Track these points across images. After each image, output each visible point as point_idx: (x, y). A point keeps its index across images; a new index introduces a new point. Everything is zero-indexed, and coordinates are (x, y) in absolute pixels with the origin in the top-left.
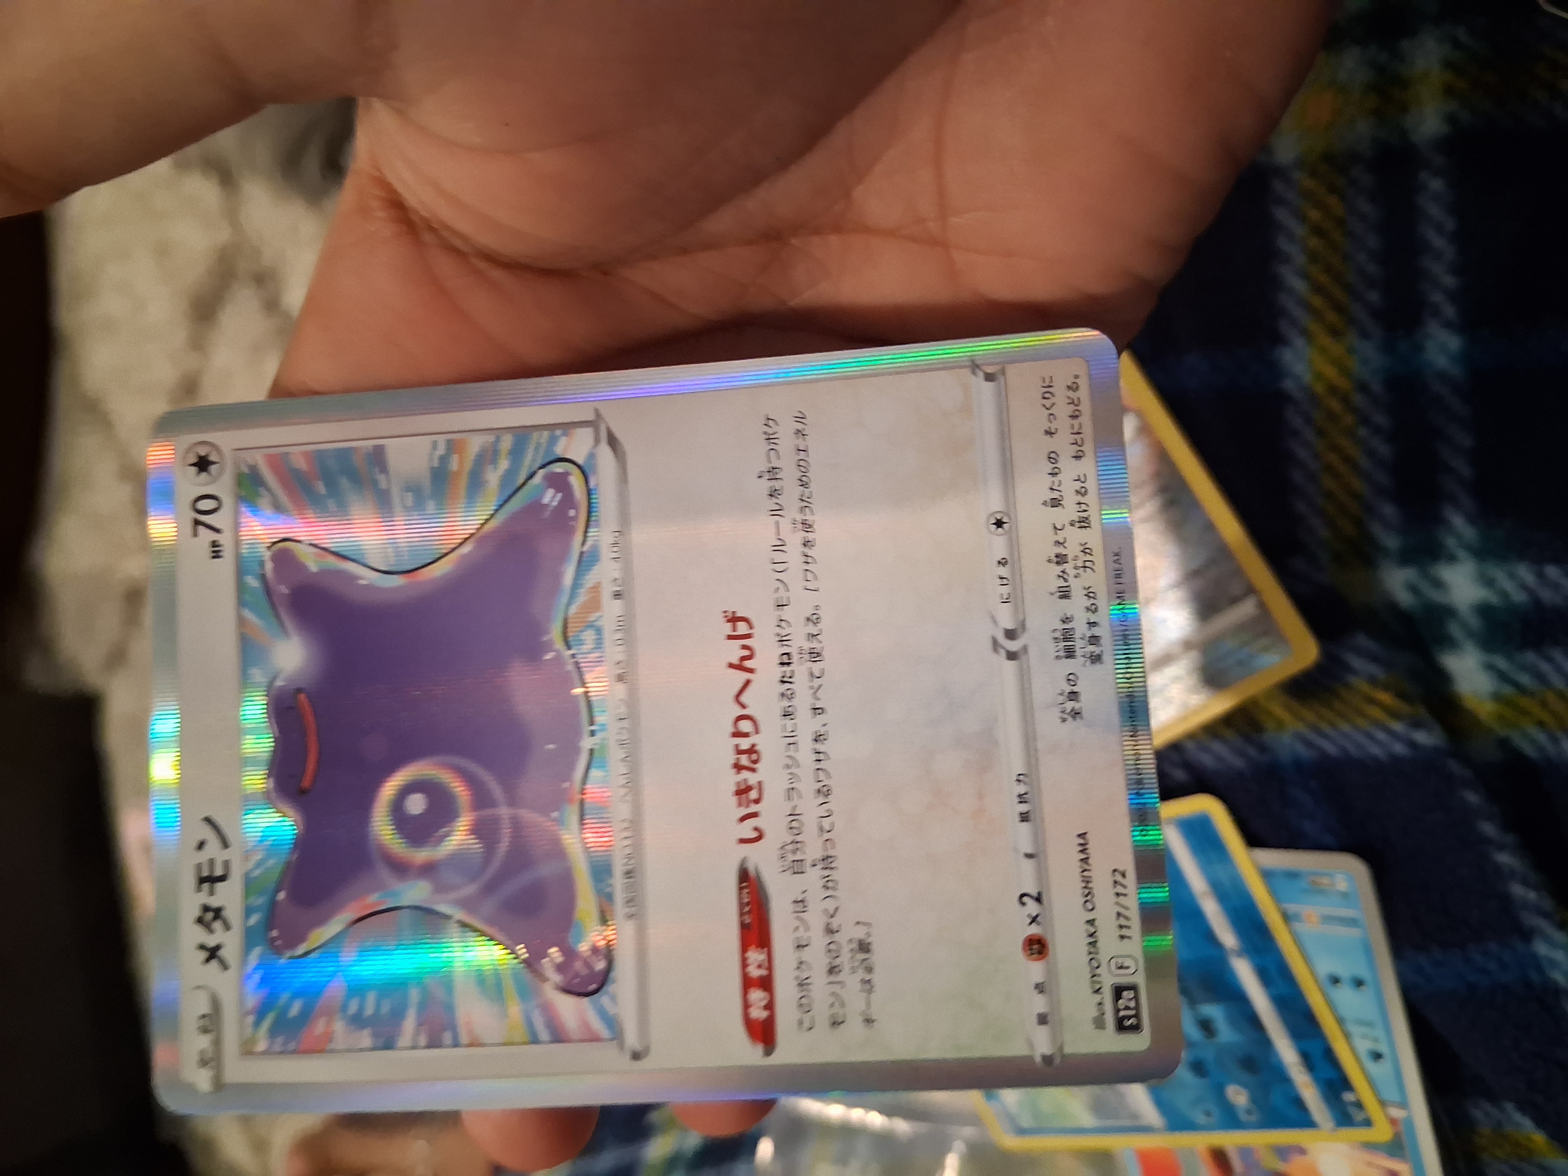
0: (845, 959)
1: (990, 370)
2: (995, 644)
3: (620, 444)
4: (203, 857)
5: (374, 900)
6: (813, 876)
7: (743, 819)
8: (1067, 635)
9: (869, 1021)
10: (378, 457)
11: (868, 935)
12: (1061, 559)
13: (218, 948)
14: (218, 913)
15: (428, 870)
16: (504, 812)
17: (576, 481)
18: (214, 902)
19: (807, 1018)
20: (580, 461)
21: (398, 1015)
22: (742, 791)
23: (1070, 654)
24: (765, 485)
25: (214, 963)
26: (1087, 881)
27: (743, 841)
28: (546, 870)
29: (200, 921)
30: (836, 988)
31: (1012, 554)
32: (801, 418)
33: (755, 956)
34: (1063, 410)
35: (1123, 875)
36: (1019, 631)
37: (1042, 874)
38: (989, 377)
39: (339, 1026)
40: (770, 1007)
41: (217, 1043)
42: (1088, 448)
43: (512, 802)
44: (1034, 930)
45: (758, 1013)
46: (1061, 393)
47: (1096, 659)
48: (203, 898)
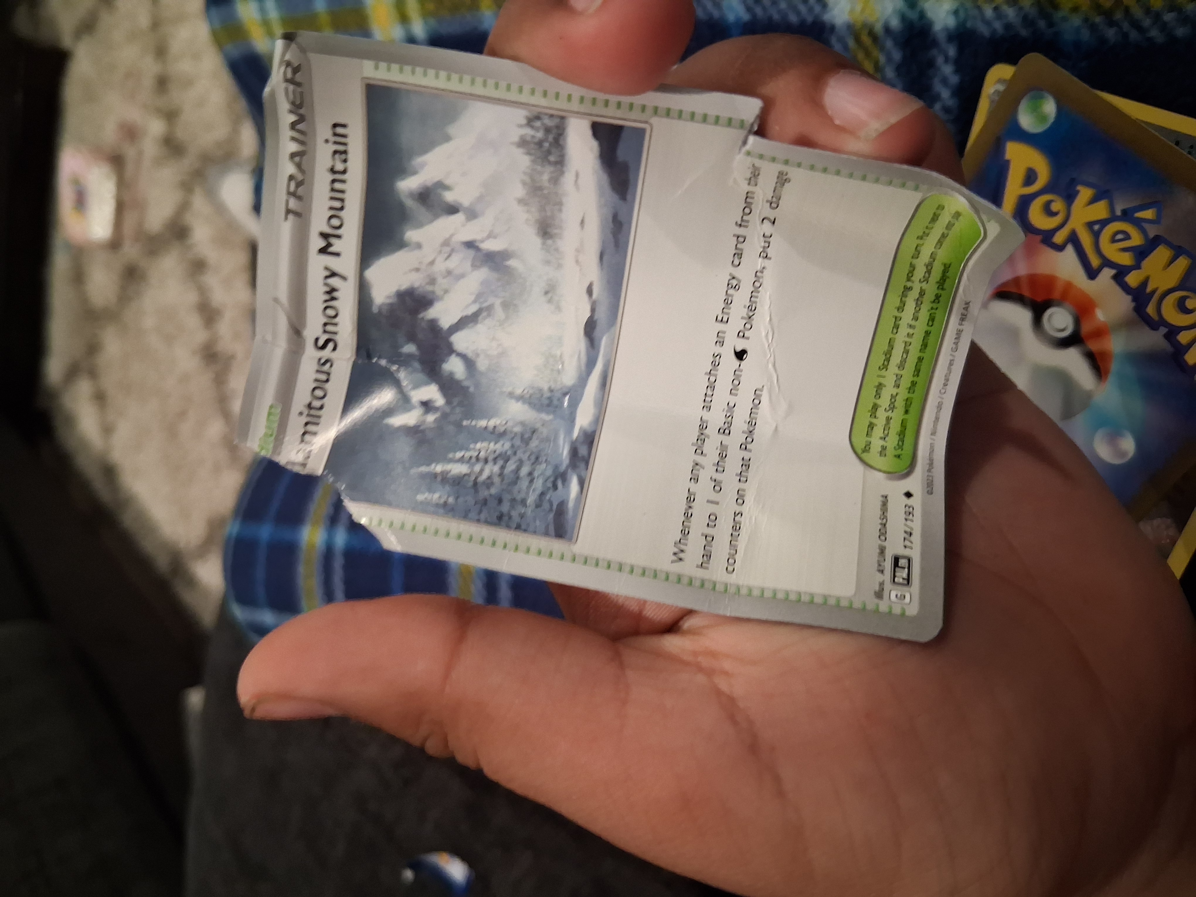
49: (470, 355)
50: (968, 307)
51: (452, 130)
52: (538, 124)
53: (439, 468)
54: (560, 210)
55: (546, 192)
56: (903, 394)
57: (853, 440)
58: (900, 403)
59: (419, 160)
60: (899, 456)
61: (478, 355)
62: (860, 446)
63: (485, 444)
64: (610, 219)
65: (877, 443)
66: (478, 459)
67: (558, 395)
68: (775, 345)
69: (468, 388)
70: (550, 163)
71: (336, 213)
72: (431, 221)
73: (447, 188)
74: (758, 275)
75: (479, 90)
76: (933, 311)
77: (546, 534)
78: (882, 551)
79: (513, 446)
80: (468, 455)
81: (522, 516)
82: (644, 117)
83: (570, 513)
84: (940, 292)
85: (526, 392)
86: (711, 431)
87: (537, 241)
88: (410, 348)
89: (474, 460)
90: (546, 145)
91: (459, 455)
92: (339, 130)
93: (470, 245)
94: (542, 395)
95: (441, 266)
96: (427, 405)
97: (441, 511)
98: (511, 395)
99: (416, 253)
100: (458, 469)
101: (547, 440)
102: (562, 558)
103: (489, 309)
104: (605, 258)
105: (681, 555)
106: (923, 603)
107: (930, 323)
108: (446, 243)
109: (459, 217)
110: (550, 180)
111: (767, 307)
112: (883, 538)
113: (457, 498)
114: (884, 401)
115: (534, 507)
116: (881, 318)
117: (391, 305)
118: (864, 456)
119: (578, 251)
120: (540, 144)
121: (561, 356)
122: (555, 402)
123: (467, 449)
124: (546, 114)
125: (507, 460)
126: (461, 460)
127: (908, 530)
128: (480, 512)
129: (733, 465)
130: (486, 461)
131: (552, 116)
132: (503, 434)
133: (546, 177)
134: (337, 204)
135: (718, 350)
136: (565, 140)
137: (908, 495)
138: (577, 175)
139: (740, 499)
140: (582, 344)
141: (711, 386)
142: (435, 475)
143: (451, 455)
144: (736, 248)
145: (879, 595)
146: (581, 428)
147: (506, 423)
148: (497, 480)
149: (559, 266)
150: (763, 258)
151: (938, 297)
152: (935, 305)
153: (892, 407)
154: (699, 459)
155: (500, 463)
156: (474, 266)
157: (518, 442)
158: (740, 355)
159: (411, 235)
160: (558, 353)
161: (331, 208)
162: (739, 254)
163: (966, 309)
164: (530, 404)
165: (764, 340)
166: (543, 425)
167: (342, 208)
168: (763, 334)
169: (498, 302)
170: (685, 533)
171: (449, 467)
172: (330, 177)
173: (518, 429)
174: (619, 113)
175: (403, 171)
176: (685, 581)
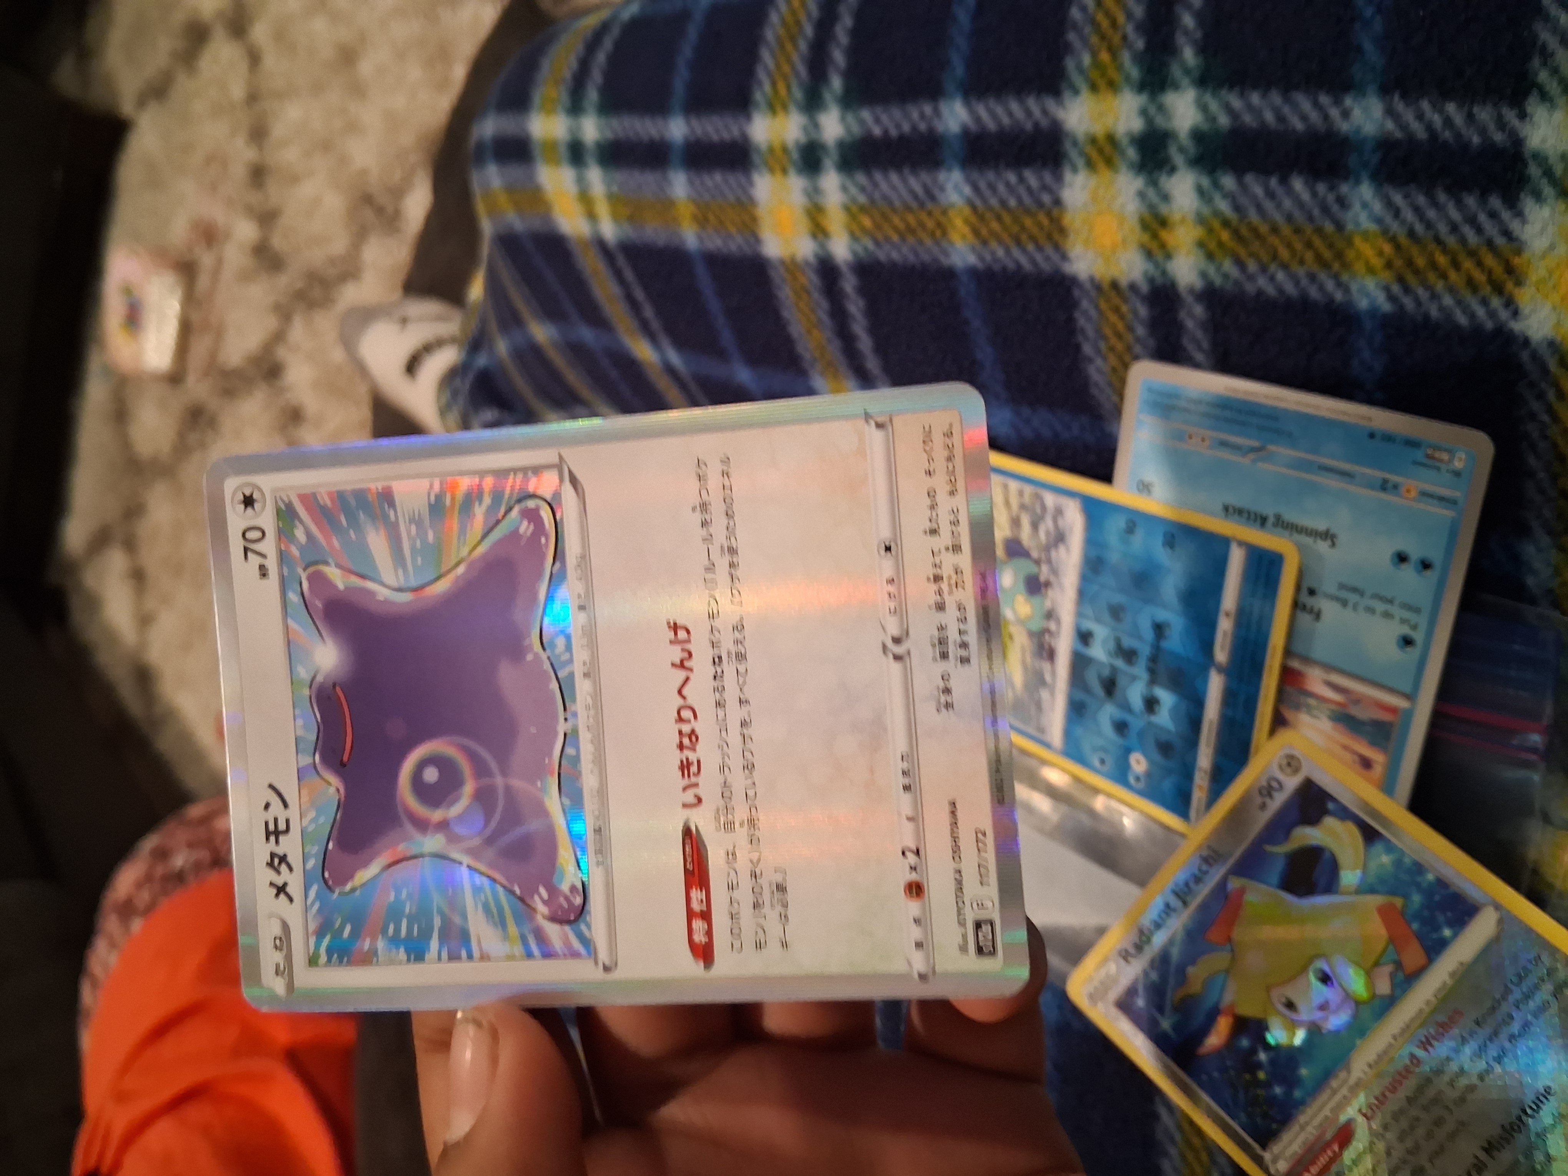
0: (766, 897)
1: (880, 420)
2: (884, 647)
3: (580, 483)
4: (270, 816)
5: (402, 848)
6: (741, 834)
7: (685, 789)
8: (943, 642)
9: (785, 945)
10: (387, 497)
11: (784, 879)
12: (937, 579)
13: (285, 884)
14: (283, 859)
15: (443, 826)
16: (499, 781)
17: (545, 514)
18: (280, 851)
19: (737, 944)
20: (549, 499)
21: (426, 935)
22: (685, 767)
23: (944, 656)
24: (698, 517)
25: (282, 896)
26: (955, 839)
27: (685, 806)
28: (533, 825)
29: (270, 864)
30: (761, 921)
31: (898, 573)
32: (726, 461)
33: (697, 895)
34: (940, 454)
35: (984, 834)
36: (904, 637)
37: (920, 834)
38: (879, 426)
39: (381, 944)
40: (709, 933)
41: (289, 958)
42: (961, 485)
43: (504, 773)
44: (914, 877)
45: (700, 938)
46: (938, 439)
47: (965, 660)
48: (271, 846)
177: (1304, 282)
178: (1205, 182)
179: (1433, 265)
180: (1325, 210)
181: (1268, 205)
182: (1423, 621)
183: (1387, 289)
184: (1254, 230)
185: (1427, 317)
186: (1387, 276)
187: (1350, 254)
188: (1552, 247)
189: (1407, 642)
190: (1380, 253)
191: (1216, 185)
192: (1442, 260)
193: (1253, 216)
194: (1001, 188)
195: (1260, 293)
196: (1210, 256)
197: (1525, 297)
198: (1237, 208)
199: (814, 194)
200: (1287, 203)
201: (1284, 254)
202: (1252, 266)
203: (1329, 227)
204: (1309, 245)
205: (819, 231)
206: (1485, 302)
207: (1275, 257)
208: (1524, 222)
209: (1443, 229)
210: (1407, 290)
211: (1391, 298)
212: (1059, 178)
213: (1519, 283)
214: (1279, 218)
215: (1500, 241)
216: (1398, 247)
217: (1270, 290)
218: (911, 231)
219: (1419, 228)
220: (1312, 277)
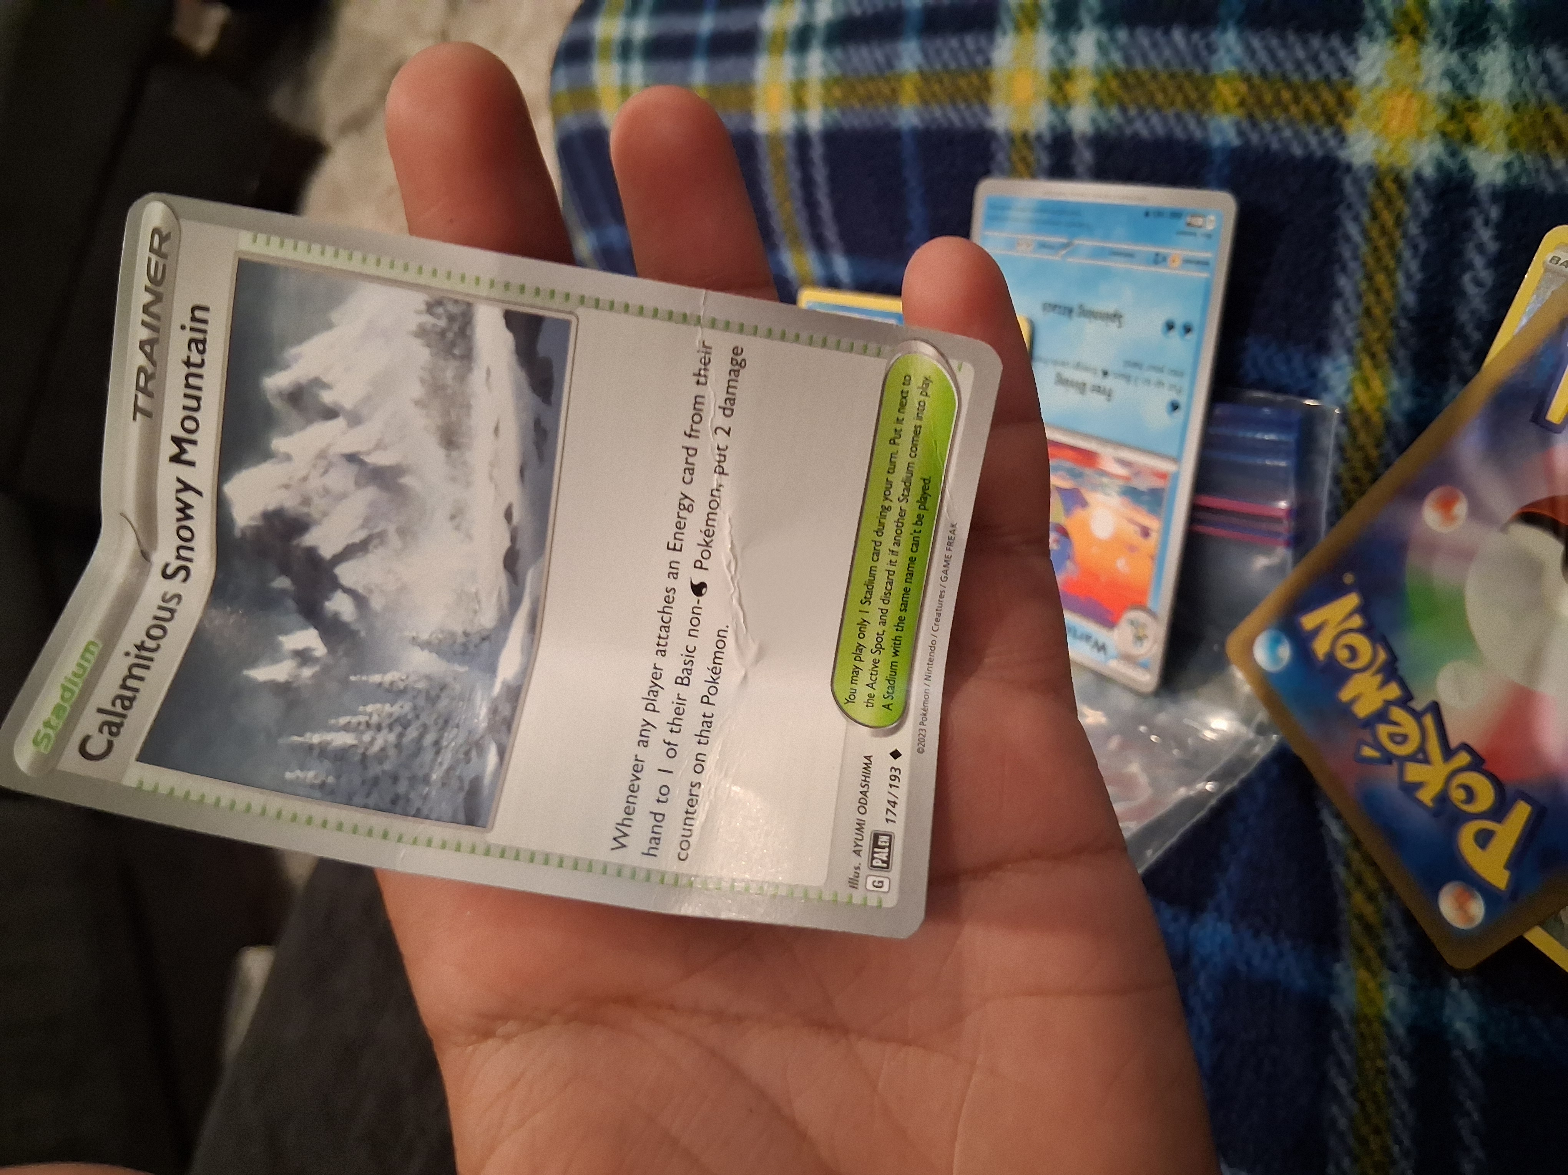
49: (360, 590)
50: (954, 530)
51: (335, 316)
52: (440, 310)
53: (316, 738)
54: (468, 415)
55: (449, 391)
56: (890, 632)
57: (835, 689)
58: (887, 643)
59: (293, 351)
60: (887, 707)
61: (370, 591)
62: (842, 697)
63: (378, 706)
64: (531, 425)
65: (863, 692)
66: (368, 725)
67: (476, 639)
68: (739, 577)
69: (358, 632)
70: (454, 356)
71: (191, 413)
72: (303, 428)
73: (326, 386)
74: (714, 495)
75: (370, 268)
76: (916, 535)
77: (454, 821)
78: (860, 826)
79: (415, 708)
80: (354, 720)
81: (426, 798)
82: (568, 307)
83: (486, 792)
84: (922, 512)
85: (434, 636)
86: (667, 681)
87: (439, 453)
88: (282, 583)
89: (362, 727)
90: (450, 335)
91: (343, 720)
92: (199, 314)
93: (352, 458)
94: (455, 642)
95: (315, 483)
96: (303, 656)
97: (317, 794)
98: (414, 641)
99: (285, 466)
100: (341, 739)
101: (461, 698)
102: (473, 850)
103: (381, 537)
104: (527, 473)
105: (623, 840)
106: (902, 891)
107: (914, 549)
108: (322, 455)
109: (339, 423)
110: (454, 378)
111: (726, 531)
112: (862, 810)
113: (338, 777)
114: (870, 641)
115: (440, 784)
116: (859, 543)
117: (257, 529)
118: (848, 708)
119: (492, 464)
120: (443, 334)
121: (476, 594)
122: (472, 648)
123: (355, 714)
124: (450, 299)
125: (406, 725)
126: (346, 728)
127: (893, 799)
128: (368, 795)
129: (692, 722)
130: (379, 728)
131: (456, 302)
132: (403, 692)
133: (449, 374)
134: (193, 403)
135: (671, 583)
136: (473, 330)
137: (896, 755)
138: (488, 372)
139: (699, 765)
140: (502, 579)
141: (666, 627)
142: (311, 747)
143: (333, 721)
144: (687, 463)
145: (853, 883)
146: (503, 683)
147: (407, 677)
148: (392, 752)
149: (468, 484)
150: (720, 473)
151: (920, 518)
152: (918, 528)
153: (879, 648)
154: (650, 717)
155: (398, 729)
156: (358, 484)
157: (421, 702)
158: (698, 589)
159: (279, 444)
160: (474, 590)
161: (185, 408)
162: (690, 469)
163: (953, 532)
164: (438, 653)
165: (726, 571)
166: (455, 679)
167: (197, 409)
168: (725, 564)
169: (391, 529)
170: (629, 812)
171: (329, 737)
172: (185, 370)
173: (421, 685)
174: (539, 301)
175: (272, 364)
176: (627, 873)
177: (1172, 121)
178: (1105, 37)
179: (1278, 101)
180: (1197, 56)
181: (1152, 55)
182: (1185, 383)
183: (1238, 124)
184: (1138, 77)
185: (1267, 149)
186: (1239, 113)
187: (1212, 95)
188: (1378, 81)
189: (1175, 407)
190: (1236, 93)
191: (1113, 39)
192: (1286, 95)
193: (1139, 66)
194: (946, 55)
195: (1136, 135)
196: (1101, 104)
197: (1353, 127)
198: (1128, 59)
199: (800, 70)
200: (1167, 53)
201: (1160, 98)
202: (1133, 112)
203: (1198, 72)
204: (1180, 88)
205: (800, 105)
206: (1317, 132)
207: (1151, 99)
208: (1358, 59)
209: (1289, 66)
210: (1254, 124)
211: (1241, 133)
212: (991, 40)
213: (1349, 114)
214: (1158, 65)
215: (1336, 76)
216: (1251, 87)
217: (1144, 133)
218: (871, 98)
219: (1270, 68)
220: (1179, 117)
